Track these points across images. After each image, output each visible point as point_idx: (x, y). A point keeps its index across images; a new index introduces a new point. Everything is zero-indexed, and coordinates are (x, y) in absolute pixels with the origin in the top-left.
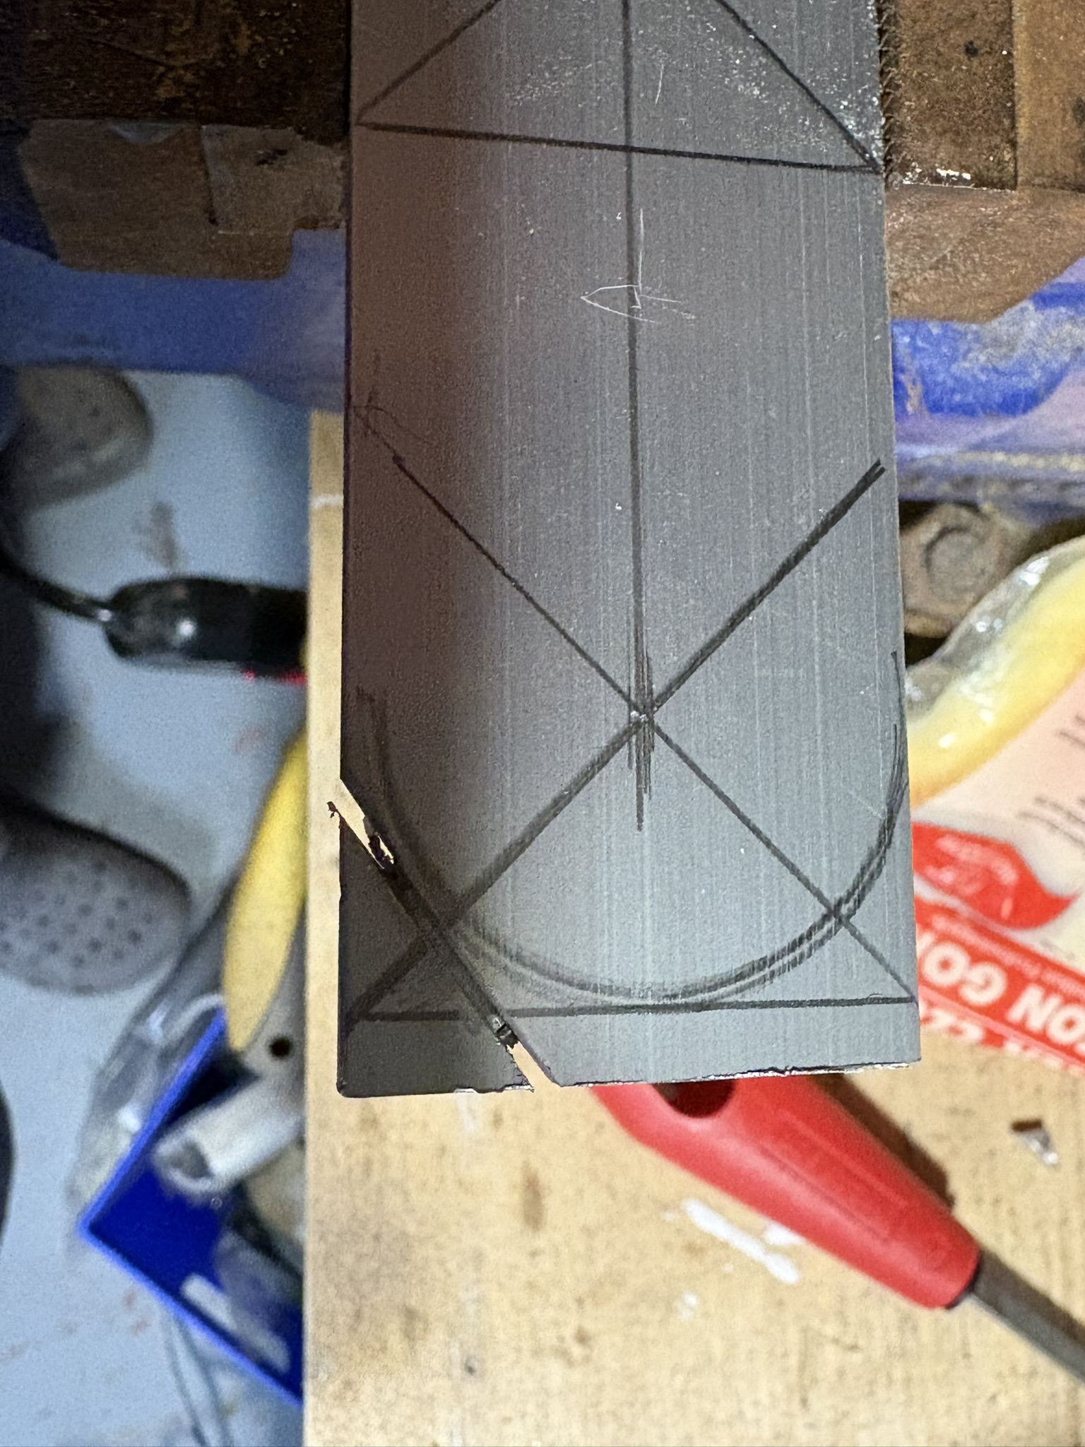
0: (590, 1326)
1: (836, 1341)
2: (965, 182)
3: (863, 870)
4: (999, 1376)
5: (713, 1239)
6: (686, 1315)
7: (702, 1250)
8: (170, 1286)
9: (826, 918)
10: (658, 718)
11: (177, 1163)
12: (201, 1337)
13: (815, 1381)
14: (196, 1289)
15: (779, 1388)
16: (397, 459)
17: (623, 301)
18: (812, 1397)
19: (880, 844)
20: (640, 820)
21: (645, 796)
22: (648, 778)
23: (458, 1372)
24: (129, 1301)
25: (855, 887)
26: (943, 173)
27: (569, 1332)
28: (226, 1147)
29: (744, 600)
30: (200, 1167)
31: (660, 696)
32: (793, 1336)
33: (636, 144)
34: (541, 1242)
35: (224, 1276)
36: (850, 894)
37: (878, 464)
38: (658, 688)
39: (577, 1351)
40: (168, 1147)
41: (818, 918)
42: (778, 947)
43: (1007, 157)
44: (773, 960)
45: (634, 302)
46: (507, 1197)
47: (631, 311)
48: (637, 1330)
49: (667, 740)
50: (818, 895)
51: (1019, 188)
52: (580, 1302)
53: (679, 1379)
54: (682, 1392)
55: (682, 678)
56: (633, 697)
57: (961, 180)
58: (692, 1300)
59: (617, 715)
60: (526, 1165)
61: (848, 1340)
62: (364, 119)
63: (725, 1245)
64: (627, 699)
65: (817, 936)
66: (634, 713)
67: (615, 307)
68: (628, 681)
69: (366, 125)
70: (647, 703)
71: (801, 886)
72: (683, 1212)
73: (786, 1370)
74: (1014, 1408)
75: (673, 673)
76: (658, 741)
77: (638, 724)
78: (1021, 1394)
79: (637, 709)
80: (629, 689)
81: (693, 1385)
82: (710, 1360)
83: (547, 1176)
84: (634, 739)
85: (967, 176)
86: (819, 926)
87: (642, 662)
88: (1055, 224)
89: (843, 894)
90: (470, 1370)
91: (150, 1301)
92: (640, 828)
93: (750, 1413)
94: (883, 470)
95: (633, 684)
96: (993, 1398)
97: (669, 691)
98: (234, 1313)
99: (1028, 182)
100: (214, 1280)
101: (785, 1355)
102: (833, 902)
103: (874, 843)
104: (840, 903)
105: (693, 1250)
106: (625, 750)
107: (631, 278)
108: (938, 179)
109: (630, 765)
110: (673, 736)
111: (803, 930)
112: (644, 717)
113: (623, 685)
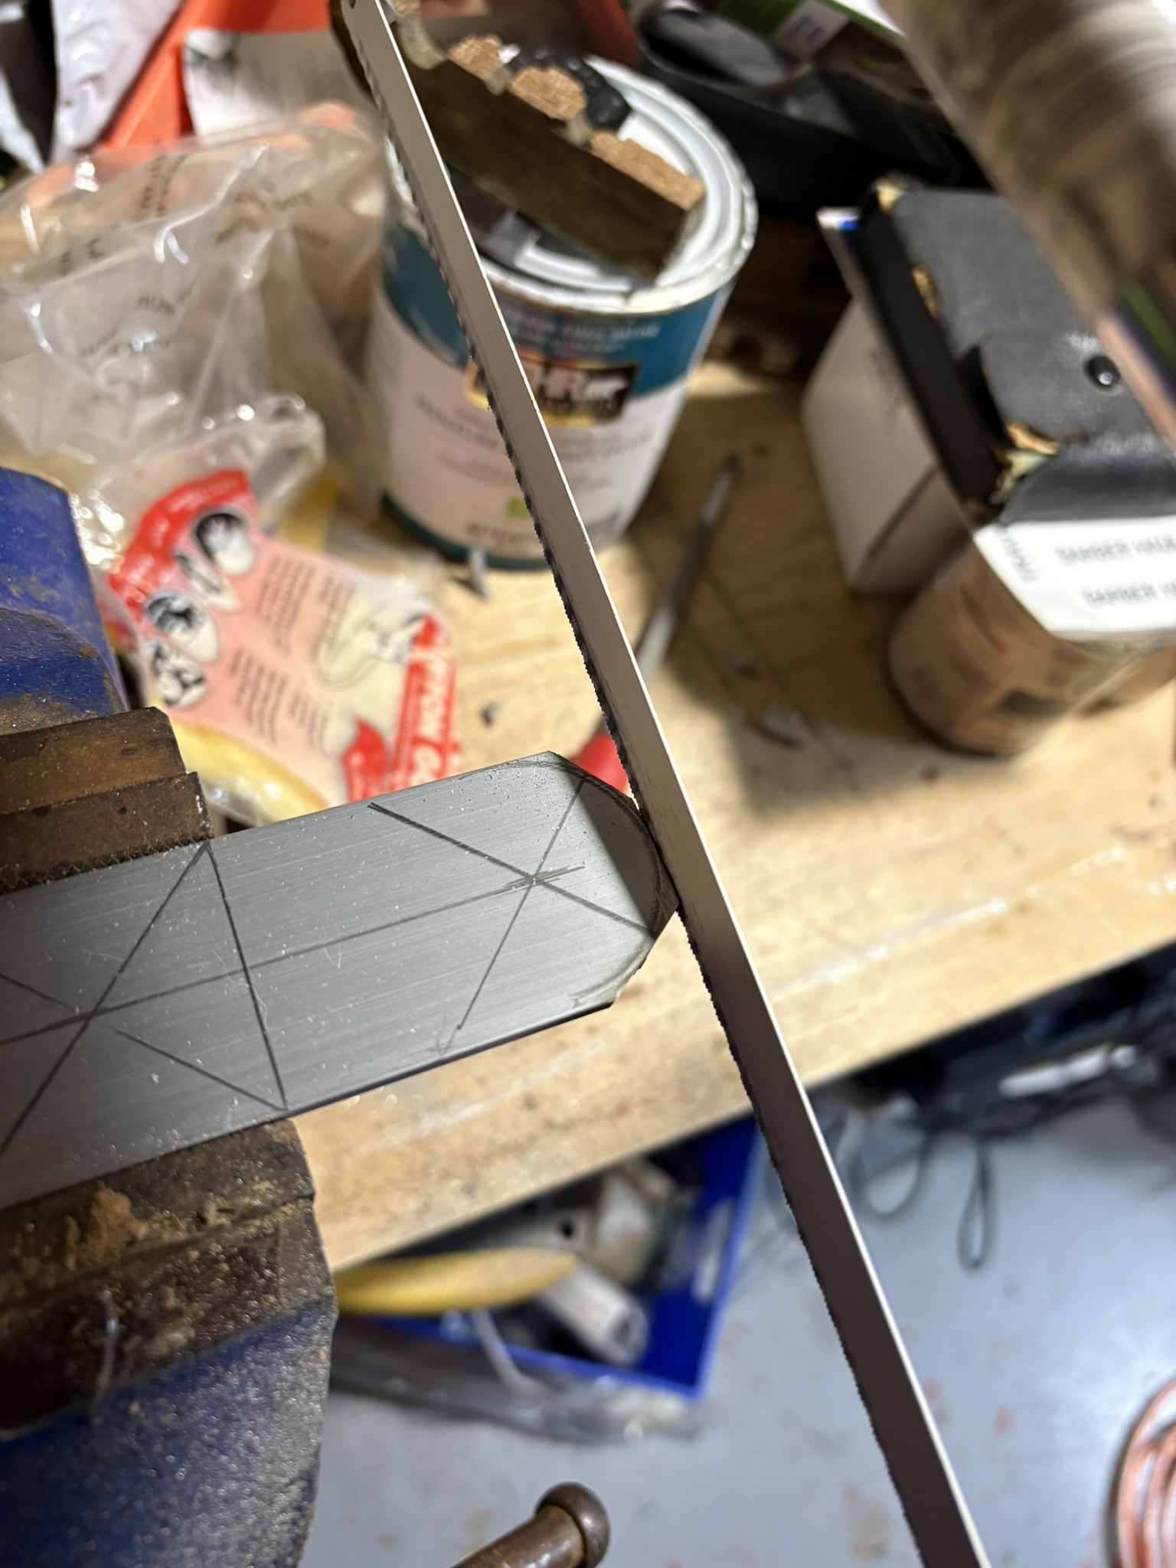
9: (588, 781)
10: (532, 873)
16: (459, 1027)
17: (334, 947)
20: (579, 868)
21: (569, 869)
22: (561, 870)
31: (522, 875)
37: (369, 806)
38: (519, 877)
44: (614, 798)
45: (331, 942)
47: (337, 942)
49: (540, 866)
55: (510, 868)
56: (527, 886)
59: (538, 890)
64: (529, 888)
65: (598, 783)
66: (534, 883)
67: (337, 950)
68: (521, 891)
70: (528, 881)
75: (509, 872)
76: (541, 871)
77: (538, 881)
79: (532, 883)
80: (524, 889)
84: (546, 881)
87: (509, 887)
92: (584, 867)
94: (372, 804)
95: (522, 888)
97: (518, 872)
106: (552, 883)
107: (318, 947)
108: (204, 812)
109: (558, 879)
110: (538, 864)
112: (534, 879)
113: (524, 892)
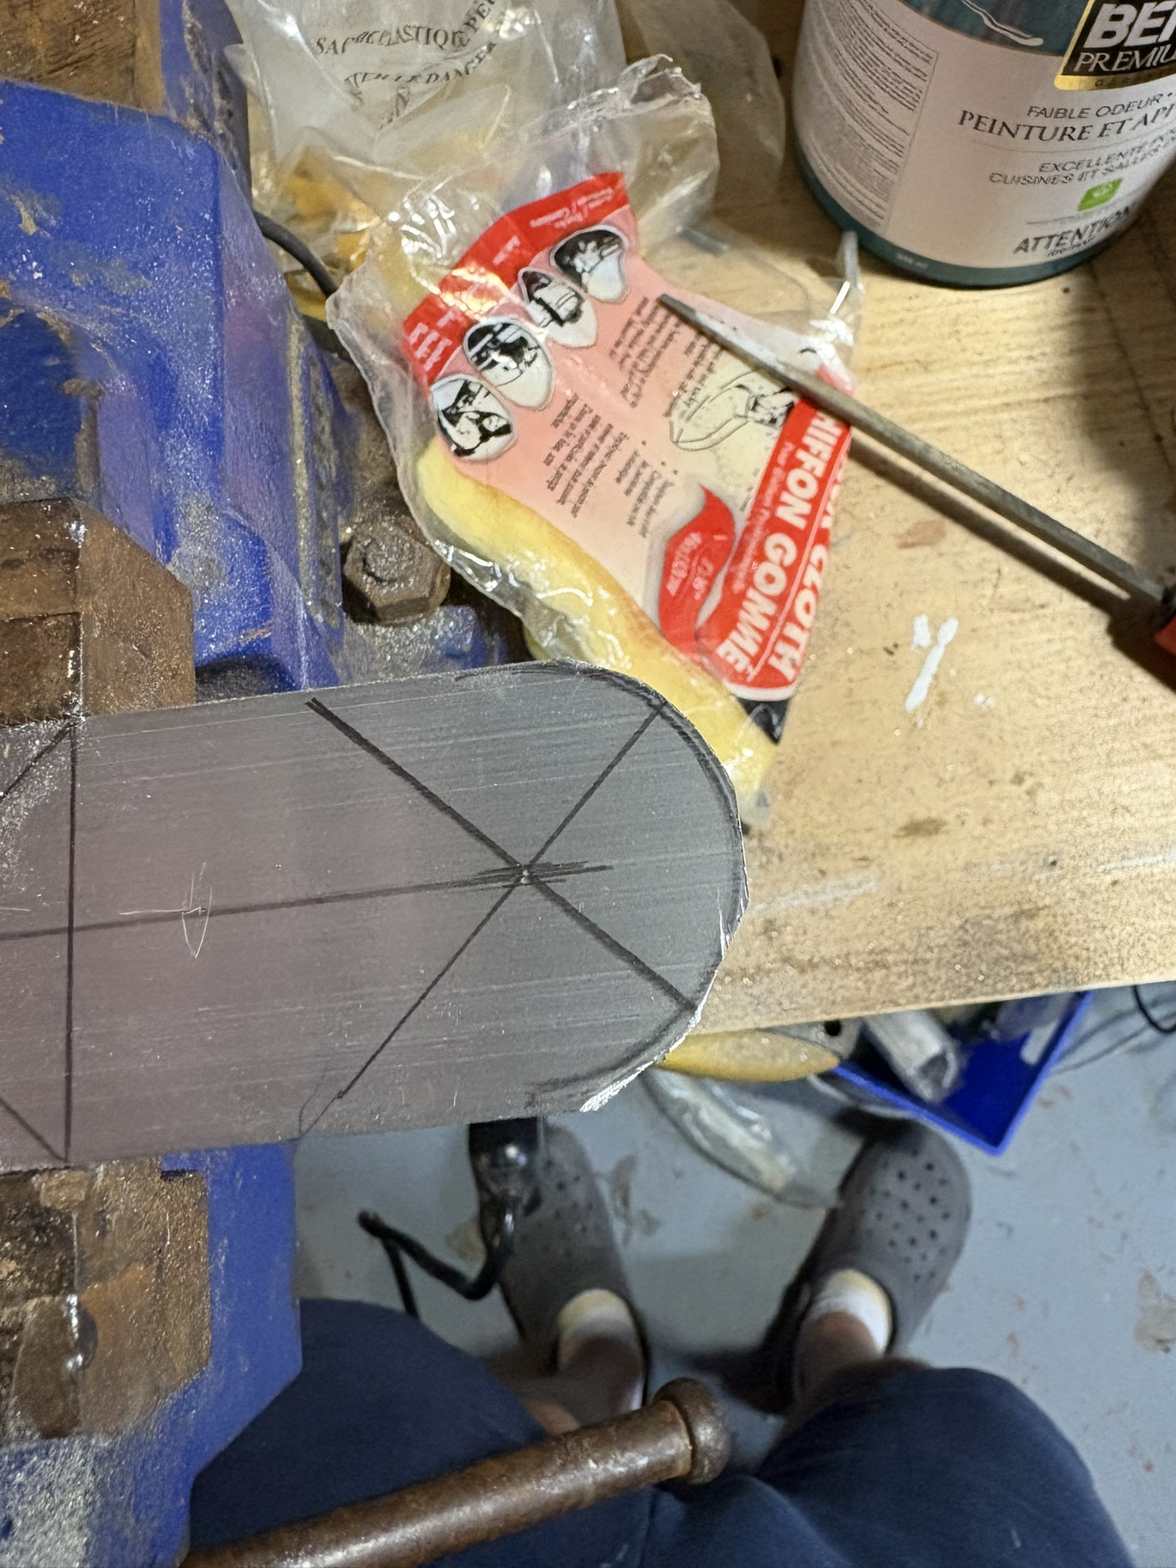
0: (1009, 775)
1: (996, 586)
2: (77, 653)
3: (624, 690)
4: (1005, 461)
5: (932, 688)
6: (991, 702)
7: (941, 695)
8: (1030, 1076)
9: (664, 716)
10: (525, 861)
11: (937, 1082)
12: (1066, 1042)
13: (1027, 600)
14: (1031, 1053)
15: (1035, 626)
16: (341, 1095)
17: (197, 922)
18: (1038, 602)
19: (605, 679)
20: (603, 868)
21: (586, 866)
22: (573, 865)
23: (1057, 872)
24: (1047, 1104)
25: (638, 695)
26: (71, 672)
27: (1015, 789)
28: (919, 1043)
29: (426, 801)
30: (937, 1063)
31: (507, 861)
32: (996, 618)
33: (66, 924)
34: (950, 818)
35: (1019, 1033)
36: (644, 698)
37: (309, 704)
38: (501, 864)
39: (1029, 782)
40: (926, 1091)
41: (664, 722)
42: (689, 751)
43: (54, 622)
44: (699, 754)
45: (196, 913)
46: (921, 849)
47: (204, 914)
48: (1008, 739)
49: (542, 852)
50: (647, 723)
51: (77, 610)
52: (991, 783)
53: (1039, 701)
54: (1049, 698)
55: (492, 845)
56: (510, 883)
57: (75, 658)
58: (980, 698)
59: (525, 896)
60: (897, 837)
61: (995, 576)
62: (63, 1155)
63: (936, 677)
64: (513, 887)
65: (679, 723)
66: (523, 881)
67: (202, 928)
68: (499, 888)
69: (67, 1152)
70: (512, 872)
71: (642, 737)
72: (915, 711)
73: (1022, 621)
74: (1026, 449)
75: (490, 853)
76: (543, 859)
77: (530, 877)
78: (1016, 445)
79: (519, 880)
80: (504, 887)
81: (1042, 692)
82: (1021, 680)
83: (902, 820)
84: (544, 880)
85: (72, 653)
86: (669, 719)
87: (485, 878)
88: (106, 569)
89: (643, 703)
90: (1054, 863)
91: (1046, 1087)
92: (611, 868)
93: (1057, 646)
94: (314, 700)
95: (500, 884)
96: (1022, 464)
97: (503, 855)
98: (1046, 1023)
99: (73, 602)
100: (1023, 1040)
101: (1011, 623)
102: (651, 710)
103: (603, 683)
104: (650, 705)
105: (942, 700)
106: (553, 886)
107: (176, 917)
108: (76, 676)
109: (566, 881)
110: (537, 849)
111: (675, 733)
112: (525, 873)
113: (502, 892)
